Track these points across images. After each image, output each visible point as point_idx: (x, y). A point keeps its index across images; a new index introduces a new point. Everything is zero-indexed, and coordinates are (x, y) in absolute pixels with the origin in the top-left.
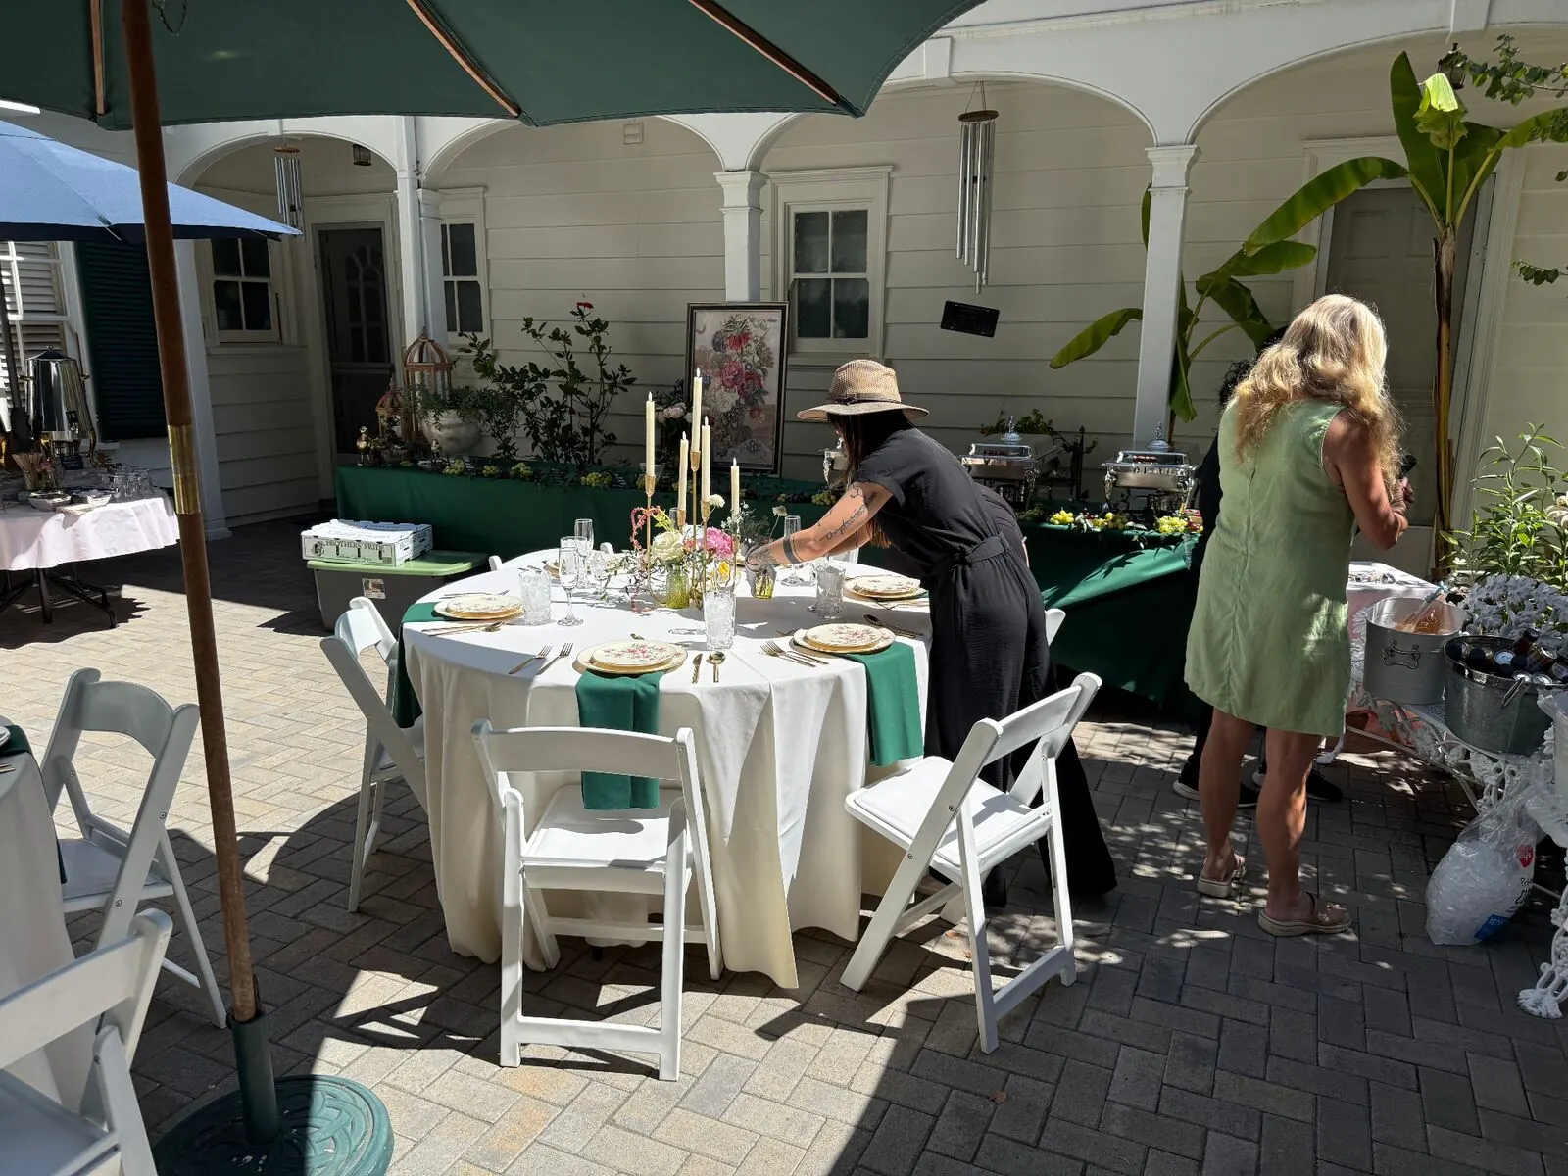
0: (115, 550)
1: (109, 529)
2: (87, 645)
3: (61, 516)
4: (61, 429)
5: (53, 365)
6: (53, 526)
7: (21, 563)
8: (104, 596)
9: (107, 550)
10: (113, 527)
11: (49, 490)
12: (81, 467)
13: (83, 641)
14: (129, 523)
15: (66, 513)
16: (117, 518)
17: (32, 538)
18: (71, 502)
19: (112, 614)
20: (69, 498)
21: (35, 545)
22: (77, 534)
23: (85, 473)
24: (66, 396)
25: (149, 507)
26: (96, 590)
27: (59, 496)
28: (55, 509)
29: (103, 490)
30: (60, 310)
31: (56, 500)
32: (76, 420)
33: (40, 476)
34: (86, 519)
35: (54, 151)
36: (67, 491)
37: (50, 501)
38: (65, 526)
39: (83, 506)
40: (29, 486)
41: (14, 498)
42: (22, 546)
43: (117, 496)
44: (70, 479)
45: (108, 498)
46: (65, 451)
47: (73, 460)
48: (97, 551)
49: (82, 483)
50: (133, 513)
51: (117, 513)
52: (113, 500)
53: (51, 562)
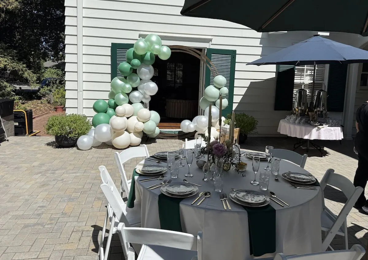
0: (327, 138)
1: (327, 133)
2: (316, 160)
3: (317, 128)
4: (320, 107)
5: (322, 93)
6: (314, 130)
7: (306, 137)
8: (320, 149)
9: (325, 138)
10: (328, 133)
11: (315, 121)
12: (322, 117)
13: (315, 158)
14: (331, 132)
15: (318, 127)
16: (329, 131)
17: (309, 132)
18: (319, 125)
19: (322, 154)
20: (319, 124)
21: (310, 134)
22: (319, 133)
23: (323, 119)
24: (323, 100)
25: (337, 129)
26: (319, 147)
27: (317, 123)
28: (316, 126)
29: (327, 123)
30: (323, 80)
31: (317, 124)
32: (324, 106)
33: (313, 118)
34: (322, 129)
35: (334, 43)
36: (319, 122)
37: (315, 124)
38: (317, 131)
39: (322, 126)
40: (311, 120)
41: (307, 122)
42: (307, 133)
43: (330, 125)
44: (319, 120)
45: (328, 125)
46: (320, 113)
47: (321, 115)
48: (323, 138)
49: (322, 121)
50: (333, 130)
51: (329, 129)
52: (329, 126)
53: (312, 138)
